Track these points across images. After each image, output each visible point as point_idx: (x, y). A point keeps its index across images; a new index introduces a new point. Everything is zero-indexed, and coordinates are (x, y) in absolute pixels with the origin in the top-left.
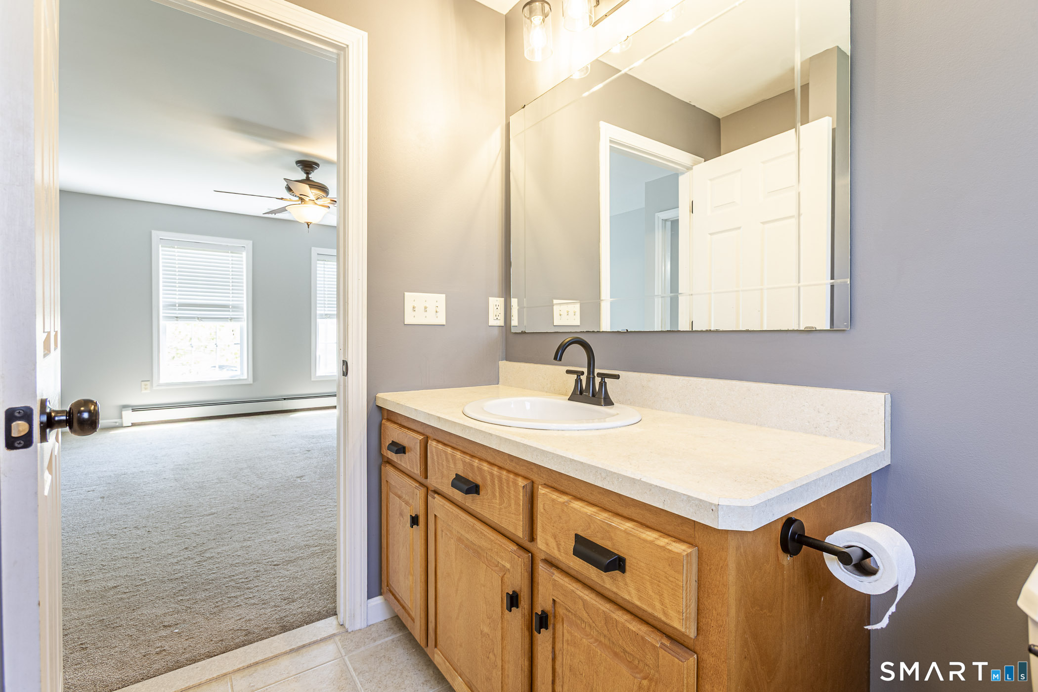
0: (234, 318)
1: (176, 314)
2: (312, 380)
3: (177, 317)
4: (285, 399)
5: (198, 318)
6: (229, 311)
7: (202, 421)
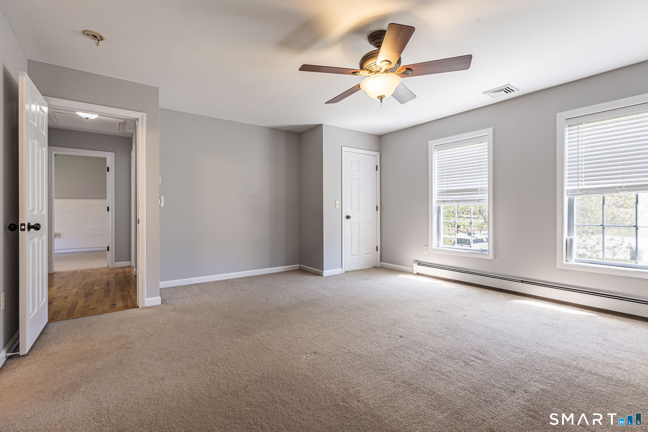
0: (481, 200)
1: (444, 198)
2: (557, 267)
3: (444, 201)
4: (522, 282)
5: (456, 201)
6: (478, 194)
7: (454, 283)
